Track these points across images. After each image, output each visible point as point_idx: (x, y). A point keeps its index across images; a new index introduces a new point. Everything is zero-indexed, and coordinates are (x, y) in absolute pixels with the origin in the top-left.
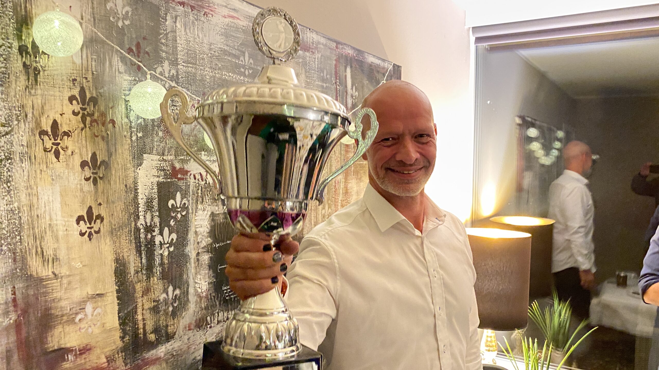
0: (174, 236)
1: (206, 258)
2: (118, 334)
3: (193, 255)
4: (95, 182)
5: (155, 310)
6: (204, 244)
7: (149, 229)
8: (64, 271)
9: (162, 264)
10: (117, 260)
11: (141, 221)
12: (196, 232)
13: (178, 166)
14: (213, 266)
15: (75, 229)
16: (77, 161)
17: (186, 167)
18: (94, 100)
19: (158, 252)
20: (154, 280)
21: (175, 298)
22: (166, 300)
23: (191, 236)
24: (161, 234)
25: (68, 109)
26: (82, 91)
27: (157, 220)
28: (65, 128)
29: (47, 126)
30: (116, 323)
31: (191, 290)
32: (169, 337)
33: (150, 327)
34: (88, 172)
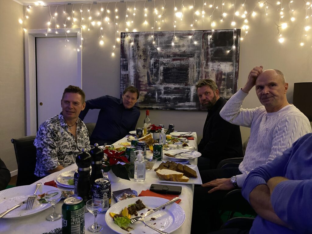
0: (156, 70)
1: (162, 74)
2: (147, 81)
3: (160, 73)
4: (145, 62)
5: (153, 80)
6: (162, 72)
7: (152, 68)
8: (141, 72)
9: (154, 73)
10: (147, 72)
11: (151, 67)
12: (160, 70)
13: (157, 60)
14: (163, 75)
15: (142, 67)
16: (143, 59)
17: (159, 60)
18: (145, 52)
19: (153, 72)
20: (153, 75)
21: (156, 79)
22: (155, 79)
23: (159, 70)
24: (154, 69)
25: (142, 53)
26: (144, 51)
27: (153, 67)
28: (141, 55)
29: (139, 55)
30: (147, 80)
31: (159, 78)
32: (155, 84)
33: (152, 81)
34: (144, 61)
